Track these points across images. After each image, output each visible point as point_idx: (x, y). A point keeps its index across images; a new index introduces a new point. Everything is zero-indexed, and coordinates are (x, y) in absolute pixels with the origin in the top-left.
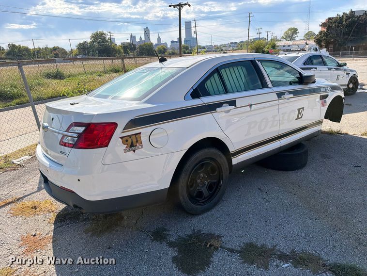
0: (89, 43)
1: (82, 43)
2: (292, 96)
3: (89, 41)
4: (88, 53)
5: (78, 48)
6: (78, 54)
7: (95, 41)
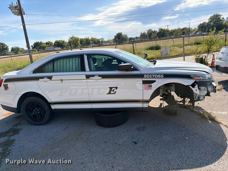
0: (207, 23)
1: (202, 23)
2: (101, 78)
3: (207, 21)
4: (205, 30)
5: (199, 27)
6: (197, 31)
7: (212, 21)
